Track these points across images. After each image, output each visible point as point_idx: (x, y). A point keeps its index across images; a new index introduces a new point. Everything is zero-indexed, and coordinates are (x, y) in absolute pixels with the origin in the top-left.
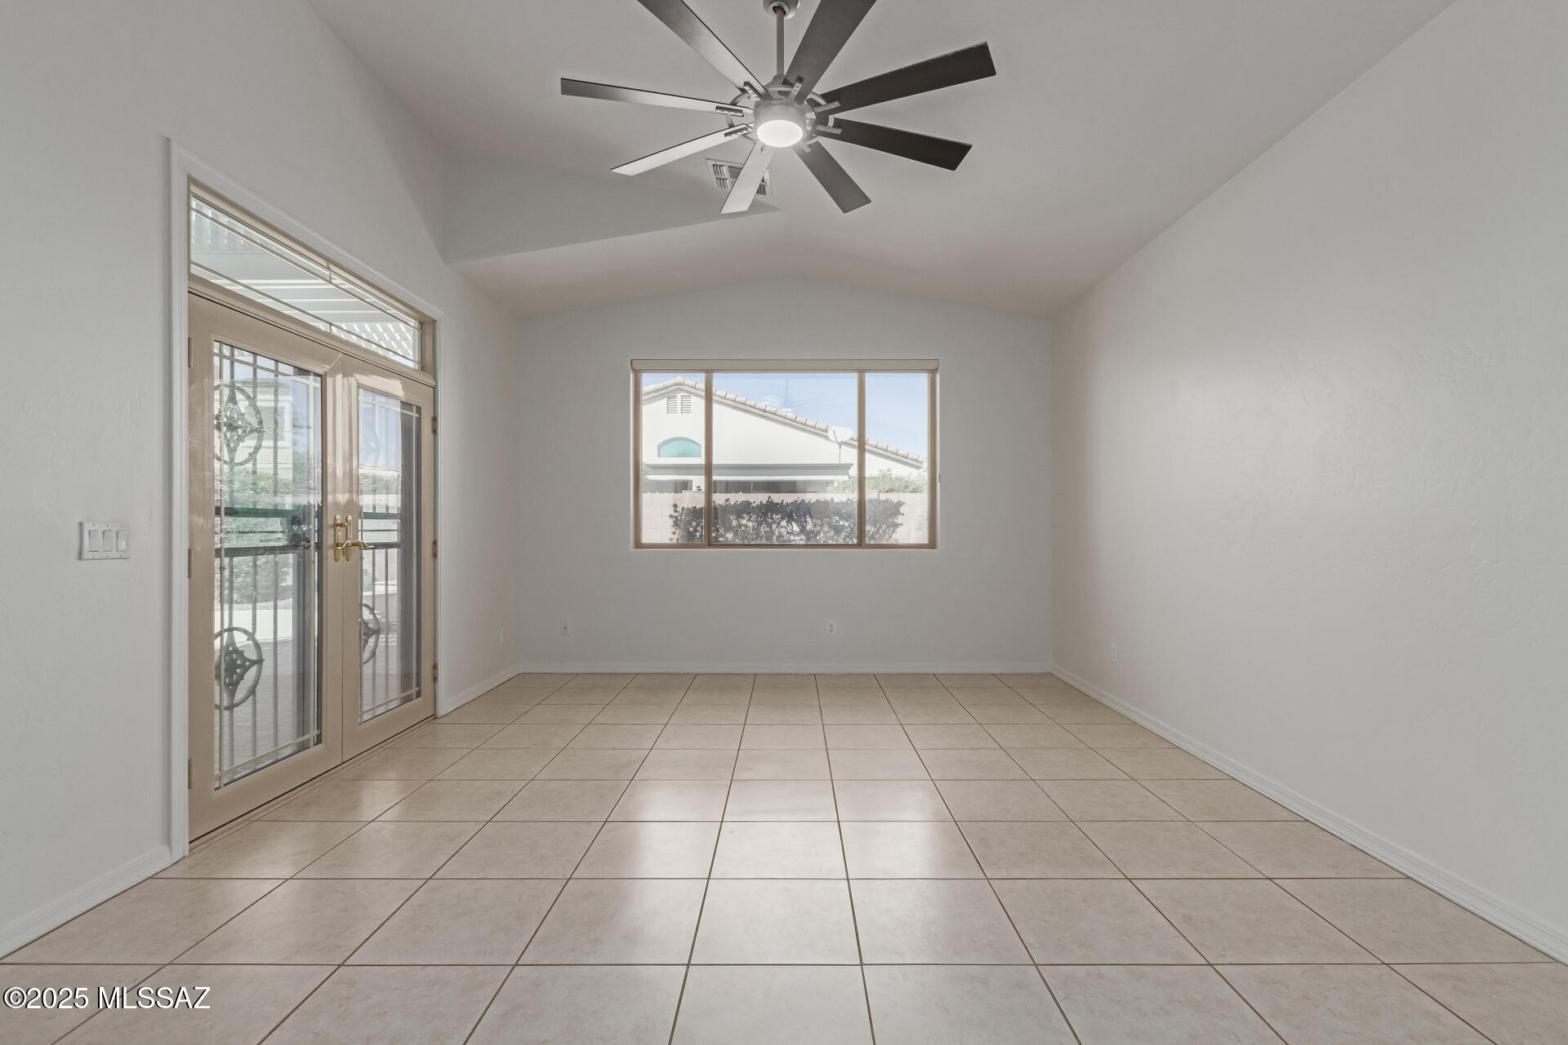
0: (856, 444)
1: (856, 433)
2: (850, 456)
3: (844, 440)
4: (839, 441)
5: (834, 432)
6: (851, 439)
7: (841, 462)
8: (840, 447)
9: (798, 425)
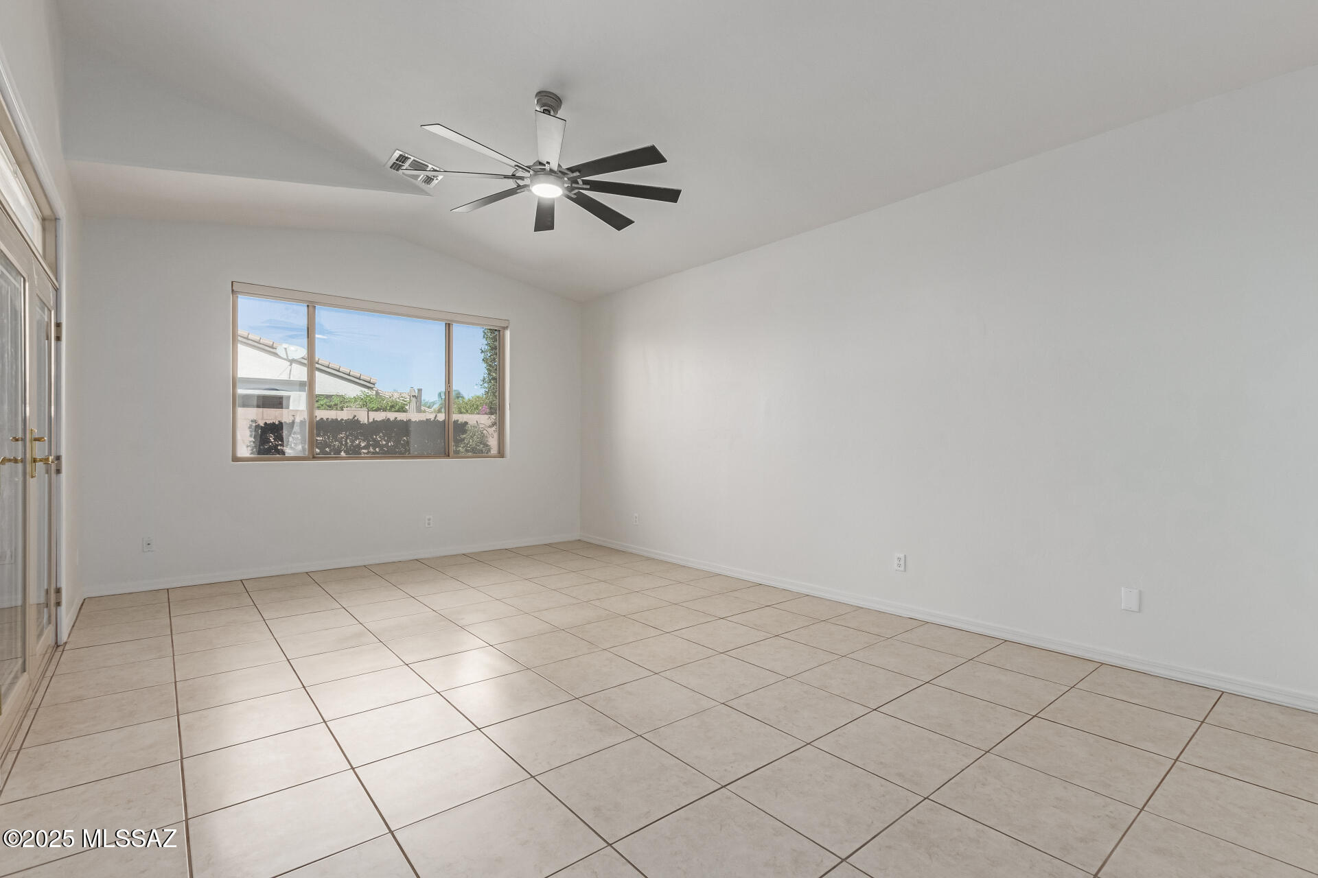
0: (306, 362)
1: (306, 351)
2: (300, 374)
3: (295, 358)
4: (290, 358)
5: (286, 349)
6: (303, 358)
7: (291, 379)
8: (291, 365)
9: (250, 342)
